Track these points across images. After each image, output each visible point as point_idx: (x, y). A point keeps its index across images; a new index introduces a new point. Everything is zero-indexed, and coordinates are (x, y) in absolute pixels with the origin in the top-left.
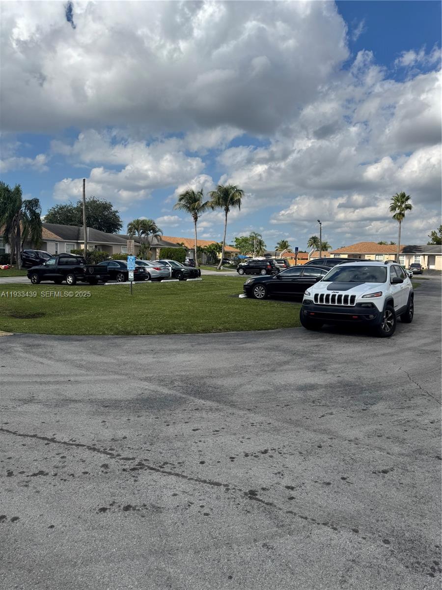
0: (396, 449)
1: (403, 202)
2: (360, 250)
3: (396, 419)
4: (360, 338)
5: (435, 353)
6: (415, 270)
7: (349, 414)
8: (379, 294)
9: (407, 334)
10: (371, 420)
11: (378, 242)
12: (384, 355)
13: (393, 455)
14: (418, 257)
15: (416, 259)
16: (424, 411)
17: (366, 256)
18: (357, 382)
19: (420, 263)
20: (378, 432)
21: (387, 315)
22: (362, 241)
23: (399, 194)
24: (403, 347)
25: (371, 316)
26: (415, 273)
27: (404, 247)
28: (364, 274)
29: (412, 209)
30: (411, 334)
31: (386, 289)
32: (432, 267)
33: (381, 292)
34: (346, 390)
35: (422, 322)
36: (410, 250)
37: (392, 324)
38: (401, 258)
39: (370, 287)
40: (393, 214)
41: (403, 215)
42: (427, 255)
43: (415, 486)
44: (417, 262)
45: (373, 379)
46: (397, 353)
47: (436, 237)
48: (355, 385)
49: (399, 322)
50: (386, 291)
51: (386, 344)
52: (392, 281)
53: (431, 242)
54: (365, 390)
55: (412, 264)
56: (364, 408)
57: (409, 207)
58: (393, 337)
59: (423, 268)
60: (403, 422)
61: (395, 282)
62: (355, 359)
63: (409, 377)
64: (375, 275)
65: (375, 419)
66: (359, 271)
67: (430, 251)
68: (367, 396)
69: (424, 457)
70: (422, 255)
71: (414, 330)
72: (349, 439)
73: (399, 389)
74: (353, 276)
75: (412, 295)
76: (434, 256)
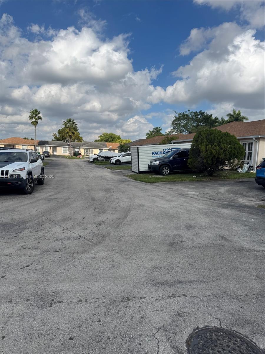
0: (34, 253)
1: (37, 115)
2: (12, 142)
3: (34, 237)
4: (13, 196)
5: (56, 199)
6: (46, 155)
7: (6, 241)
8: (23, 169)
9: (41, 191)
10: (20, 241)
11: (23, 138)
12: (28, 204)
13: (32, 256)
14: (47, 148)
15: (46, 148)
16: (49, 230)
17: (16, 146)
18: (11, 222)
19: (49, 151)
20: (23, 246)
21: (29, 181)
22: (13, 137)
23: (34, 110)
24: (39, 199)
25: (19, 182)
26: (46, 157)
27: (39, 141)
28: (14, 157)
29: (42, 119)
30: (43, 191)
31: (27, 166)
32: (55, 153)
33: (24, 168)
34: (4, 228)
35: (49, 184)
36: (42, 143)
37: (32, 186)
38: (37, 148)
39: (17, 165)
40: (31, 121)
41: (37, 123)
42: (52, 146)
43: (44, 268)
44: (47, 151)
45: (21, 219)
46: (35, 202)
47: (56, 137)
48: (10, 224)
49: (36, 184)
50: (28, 167)
51: (29, 198)
52: (31, 161)
53: (54, 139)
54: (16, 226)
55: (44, 152)
56: (16, 236)
57: (40, 118)
58: (33, 194)
59: (50, 154)
60: (38, 238)
61: (32, 161)
62: (10, 209)
63: (42, 214)
64: (21, 158)
65: (22, 240)
66: (11, 155)
67: (53, 144)
68: (18, 229)
69: (48, 253)
70: (49, 146)
71: (45, 189)
72: (6, 255)
73: (36, 222)
74: (7, 158)
75: (43, 169)
76: (55, 147)
